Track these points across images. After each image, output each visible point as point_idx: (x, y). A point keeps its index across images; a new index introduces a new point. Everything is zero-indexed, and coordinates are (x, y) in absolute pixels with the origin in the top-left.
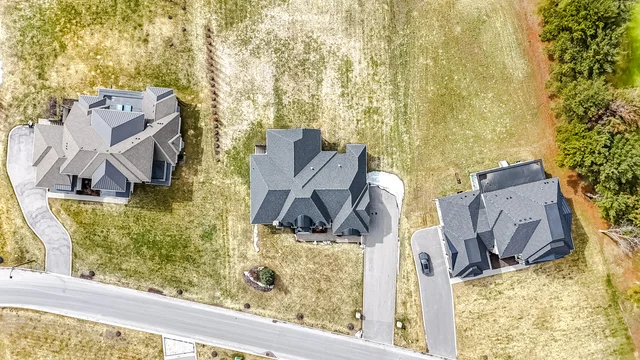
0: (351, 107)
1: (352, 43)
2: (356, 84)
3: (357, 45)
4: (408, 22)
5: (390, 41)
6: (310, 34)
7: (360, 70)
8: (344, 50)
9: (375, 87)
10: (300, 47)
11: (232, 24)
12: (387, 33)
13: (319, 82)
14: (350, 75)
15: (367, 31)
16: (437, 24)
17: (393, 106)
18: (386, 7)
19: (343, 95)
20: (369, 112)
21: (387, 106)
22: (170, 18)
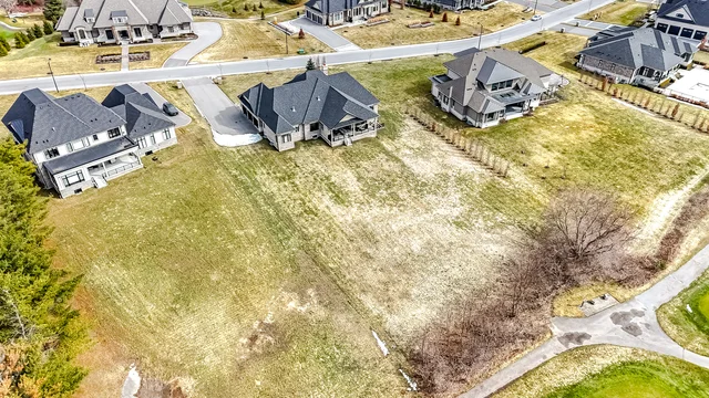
0: (312, 173)
1: (349, 218)
2: (320, 189)
3: (341, 219)
4: (292, 261)
5: (305, 237)
6: (402, 208)
7: (323, 202)
8: (354, 210)
9: (295, 195)
10: (403, 194)
11: (488, 188)
12: (313, 242)
13: (360, 178)
14: (330, 194)
15: (340, 234)
16: (249, 270)
17: (264, 189)
18: (331, 265)
19: (327, 178)
20: (290, 176)
21: (271, 186)
22: (547, 167)
